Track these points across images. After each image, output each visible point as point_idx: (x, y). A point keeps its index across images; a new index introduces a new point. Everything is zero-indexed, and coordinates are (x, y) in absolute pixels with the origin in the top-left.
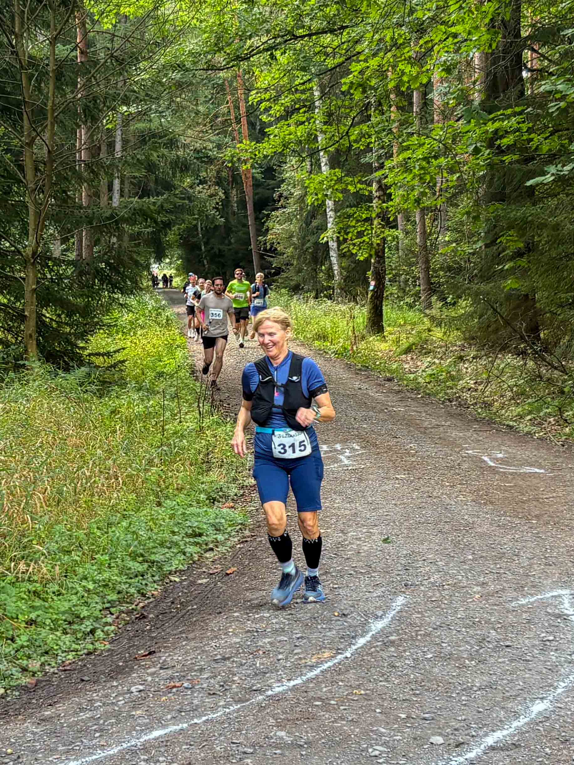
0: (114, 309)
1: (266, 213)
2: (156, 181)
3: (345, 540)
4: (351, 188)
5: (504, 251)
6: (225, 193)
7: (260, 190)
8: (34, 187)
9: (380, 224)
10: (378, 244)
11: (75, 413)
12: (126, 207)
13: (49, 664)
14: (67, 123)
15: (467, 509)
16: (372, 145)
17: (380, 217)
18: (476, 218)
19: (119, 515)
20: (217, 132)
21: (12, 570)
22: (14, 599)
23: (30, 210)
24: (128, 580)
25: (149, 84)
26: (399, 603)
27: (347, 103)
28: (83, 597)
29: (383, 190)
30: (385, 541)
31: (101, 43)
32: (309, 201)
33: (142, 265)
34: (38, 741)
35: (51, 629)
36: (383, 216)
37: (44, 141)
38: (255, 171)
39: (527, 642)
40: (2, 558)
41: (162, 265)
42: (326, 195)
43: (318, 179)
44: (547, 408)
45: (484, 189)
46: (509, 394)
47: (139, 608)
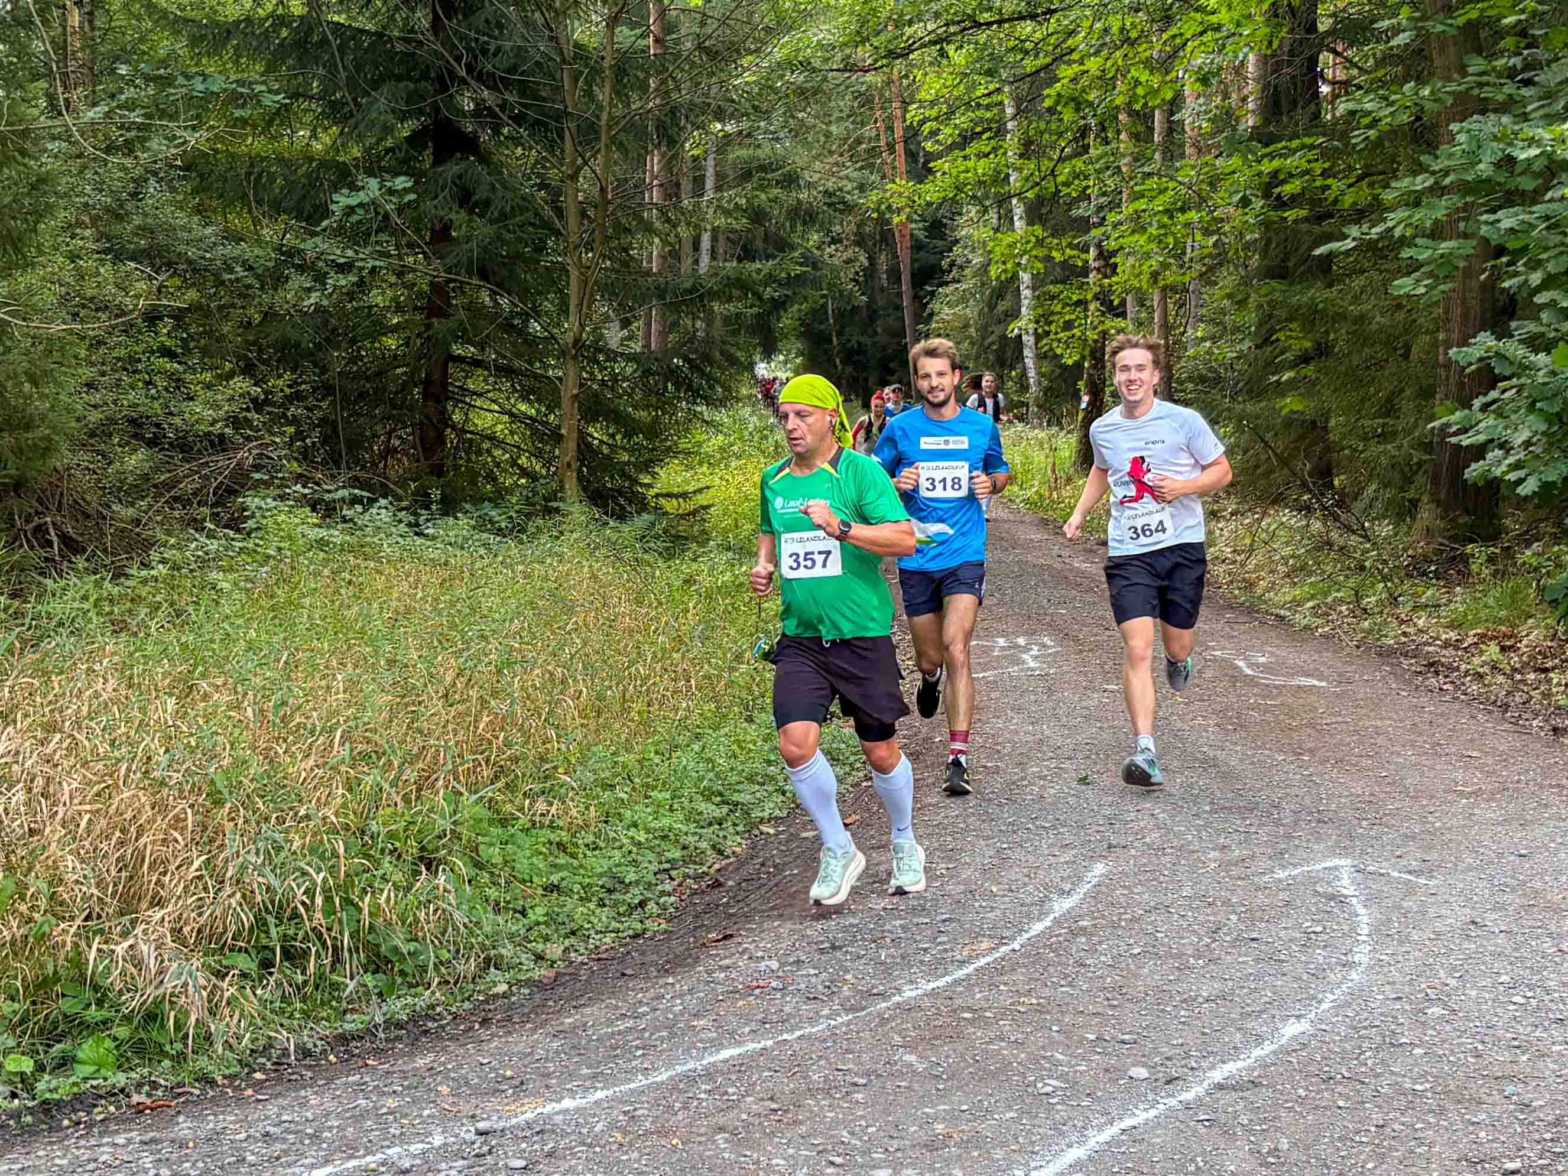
0: (697, 429)
1: (929, 289)
2: (766, 238)
3: (1023, 779)
4: (1057, 255)
5: (1282, 353)
6: (869, 258)
7: (922, 254)
8: (578, 241)
9: (1099, 310)
10: (1094, 340)
11: (628, 581)
12: (716, 275)
13: (576, 951)
14: (630, 147)
15: (1207, 737)
16: (1089, 191)
17: (1098, 299)
18: (1242, 304)
19: (688, 734)
20: (860, 164)
21: (526, 811)
22: (528, 853)
23: (572, 276)
24: (698, 830)
25: (756, 90)
26: (1097, 872)
27: (1054, 126)
28: (630, 852)
29: (1105, 259)
30: (1083, 781)
31: (687, 27)
32: (993, 273)
33: (741, 363)
34: (552, 1060)
35: (581, 899)
36: (1103, 298)
37: (594, 172)
38: (913, 226)
39: (1282, 934)
40: (512, 792)
41: (773, 364)
42: (1019, 264)
43: (1008, 239)
44: (1338, 591)
45: (1255, 261)
46: (1282, 569)
47: (712, 871)
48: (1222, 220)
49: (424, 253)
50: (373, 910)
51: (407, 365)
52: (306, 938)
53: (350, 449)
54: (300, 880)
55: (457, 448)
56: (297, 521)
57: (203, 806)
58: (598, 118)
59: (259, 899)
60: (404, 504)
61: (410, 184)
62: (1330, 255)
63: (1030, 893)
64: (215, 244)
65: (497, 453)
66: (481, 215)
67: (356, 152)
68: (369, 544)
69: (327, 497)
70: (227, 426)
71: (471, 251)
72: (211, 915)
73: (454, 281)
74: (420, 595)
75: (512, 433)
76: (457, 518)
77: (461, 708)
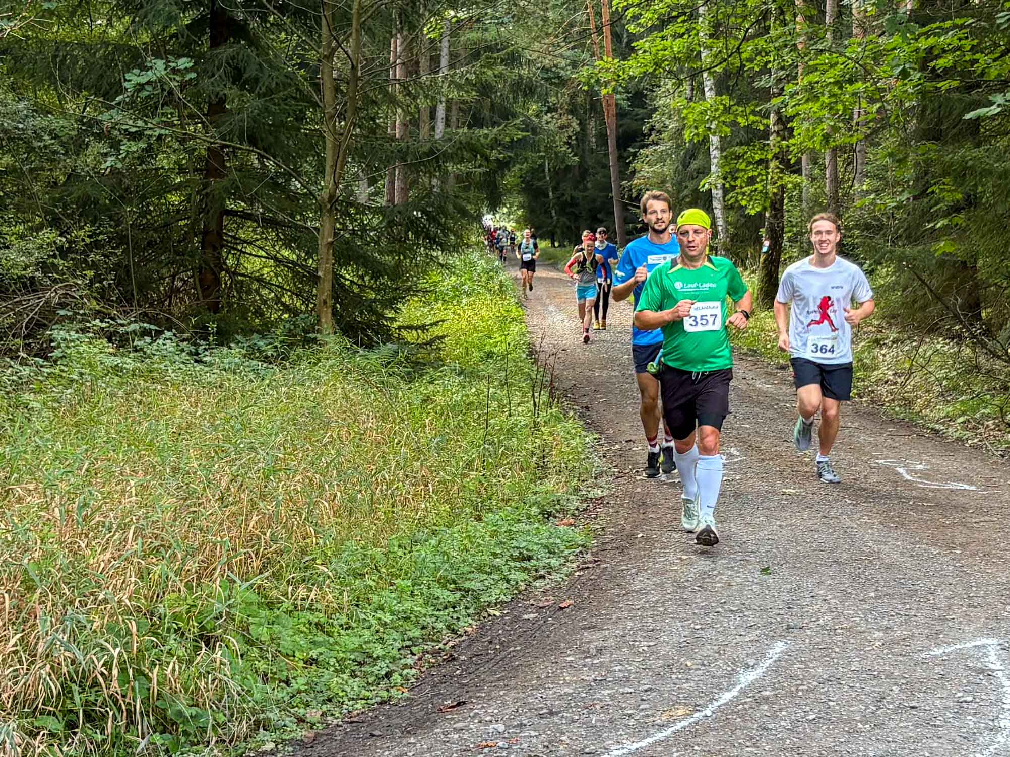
0: (433, 271)
1: (632, 150)
2: (493, 107)
3: (714, 569)
4: (742, 121)
5: (937, 204)
6: (580, 124)
7: (626, 121)
8: (332, 112)
9: (778, 168)
10: (774, 194)
11: (375, 400)
12: (450, 140)
13: (332, 715)
14: (376, 31)
15: (873, 534)
16: (770, 66)
17: (777, 158)
18: (901, 161)
19: (426, 531)
20: (572, 44)
21: (290, 596)
22: (291, 632)
23: (327, 142)
24: (435, 613)
26: (778, 650)
27: (739, 10)
28: (378, 631)
29: (783, 124)
32: (686, 136)
33: (472, 215)
35: (336, 671)
36: (782, 157)
37: (346, 53)
38: (618, 96)
39: (938, 702)
40: (277, 580)
41: (498, 216)
42: (709, 129)
43: (699, 108)
44: (985, 408)
45: (913, 124)
46: (937, 389)
47: (447, 647)
48: (884, 90)
49: (202, 123)
50: (161, 680)
51: (188, 218)
52: (104, 704)
53: (140, 290)
54: (100, 655)
55: (230, 288)
56: (96, 350)
57: (18, 591)
58: (350, 7)
59: (65, 670)
60: (186, 336)
61: (191, 64)
62: (978, 119)
63: (720, 667)
64: (27, 116)
65: (264, 292)
66: (251, 91)
67: (145, 37)
68: (157, 369)
69: (122, 330)
70: (37, 270)
71: (242, 120)
72: (25, 684)
73: (228, 146)
74: (198, 413)
75: (277, 275)
76: (230, 348)
77: (234, 508)
